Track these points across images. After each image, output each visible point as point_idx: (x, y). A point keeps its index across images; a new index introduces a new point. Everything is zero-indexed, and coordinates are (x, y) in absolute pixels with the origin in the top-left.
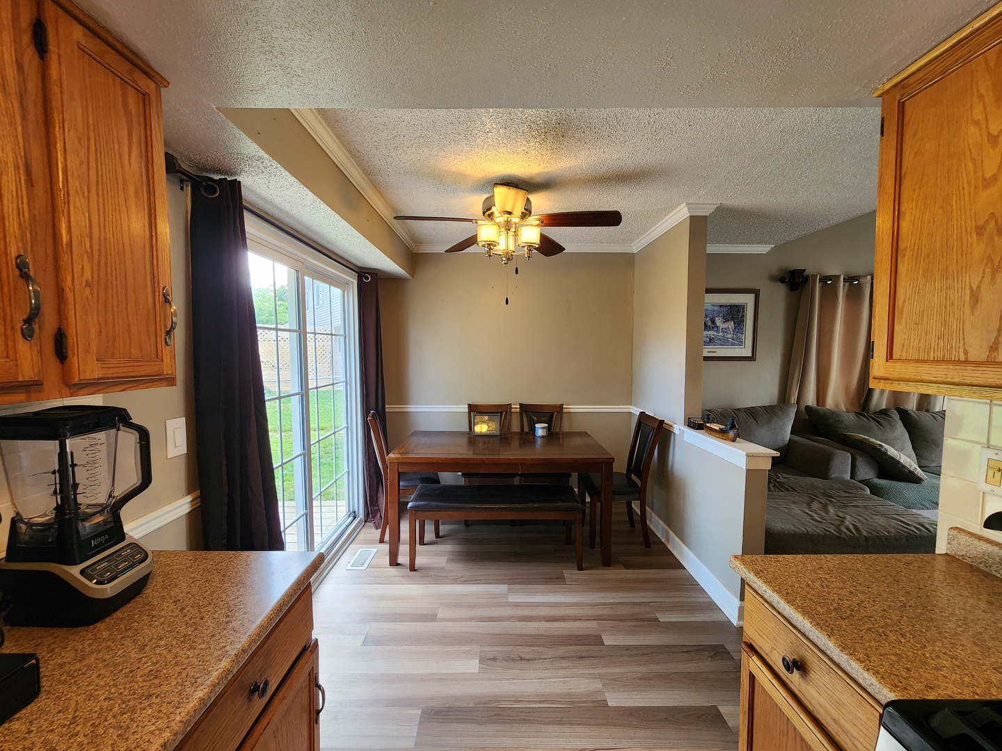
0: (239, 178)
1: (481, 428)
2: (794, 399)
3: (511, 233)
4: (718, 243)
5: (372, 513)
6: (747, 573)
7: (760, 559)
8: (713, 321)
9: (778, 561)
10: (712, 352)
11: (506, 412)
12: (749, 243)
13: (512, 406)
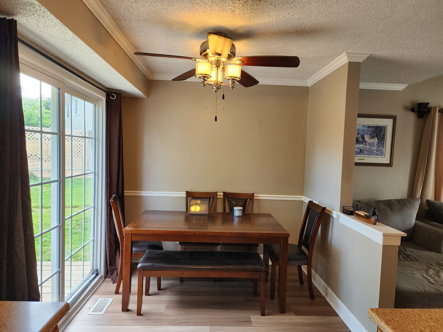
0: (16, 18)
1: (196, 208)
2: (418, 195)
3: (220, 69)
4: (368, 82)
5: (110, 272)
6: (380, 322)
7: (389, 312)
8: (363, 138)
9: (402, 313)
10: (362, 159)
11: (213, 198)
12: (390, 83)
13: (218, 194)
